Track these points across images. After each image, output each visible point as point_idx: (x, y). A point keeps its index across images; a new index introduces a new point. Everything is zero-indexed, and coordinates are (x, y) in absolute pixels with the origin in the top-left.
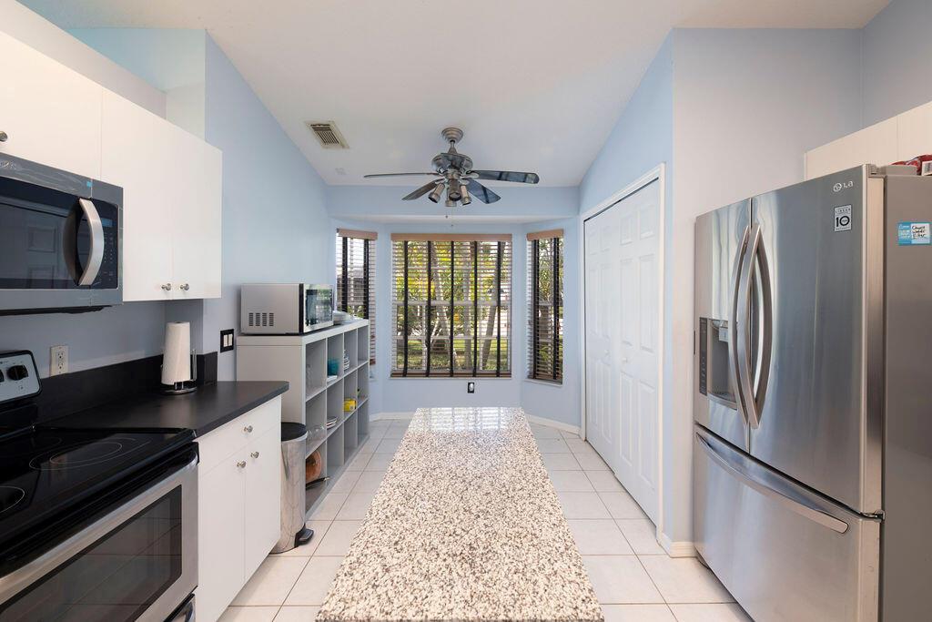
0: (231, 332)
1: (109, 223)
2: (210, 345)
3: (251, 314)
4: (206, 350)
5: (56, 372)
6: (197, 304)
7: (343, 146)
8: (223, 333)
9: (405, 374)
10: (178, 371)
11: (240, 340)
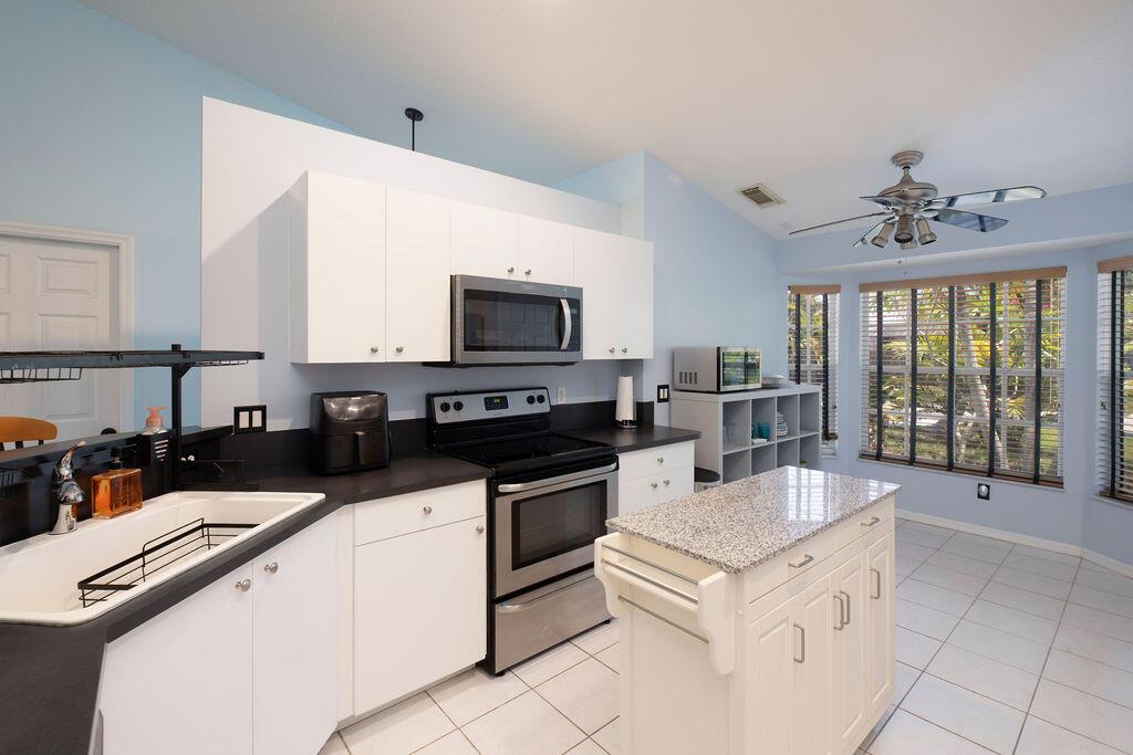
0: (667, 387)
1: (575, 311)
2: (649, 395)
3: (681, 373)
4: (645, 400)
5: (560, 403)
6: (638, 363)
7: (779, 203)
8: (659, 387)
9: (878, 457)
10: (626, 412)
11: (674, 394)
